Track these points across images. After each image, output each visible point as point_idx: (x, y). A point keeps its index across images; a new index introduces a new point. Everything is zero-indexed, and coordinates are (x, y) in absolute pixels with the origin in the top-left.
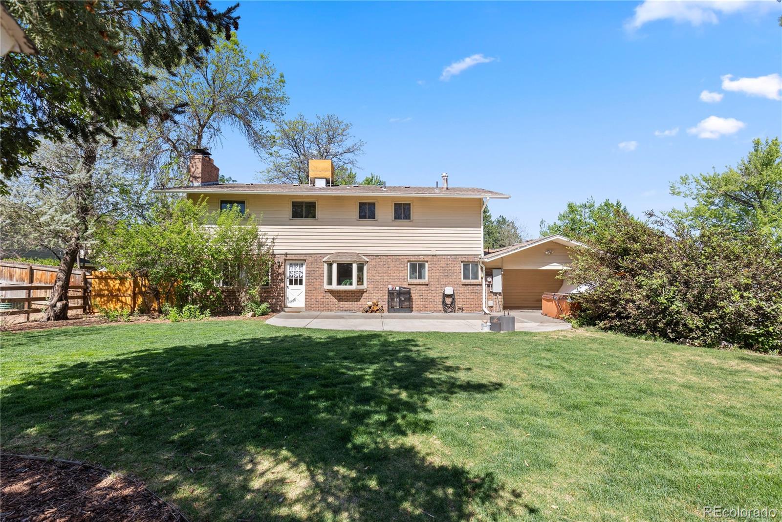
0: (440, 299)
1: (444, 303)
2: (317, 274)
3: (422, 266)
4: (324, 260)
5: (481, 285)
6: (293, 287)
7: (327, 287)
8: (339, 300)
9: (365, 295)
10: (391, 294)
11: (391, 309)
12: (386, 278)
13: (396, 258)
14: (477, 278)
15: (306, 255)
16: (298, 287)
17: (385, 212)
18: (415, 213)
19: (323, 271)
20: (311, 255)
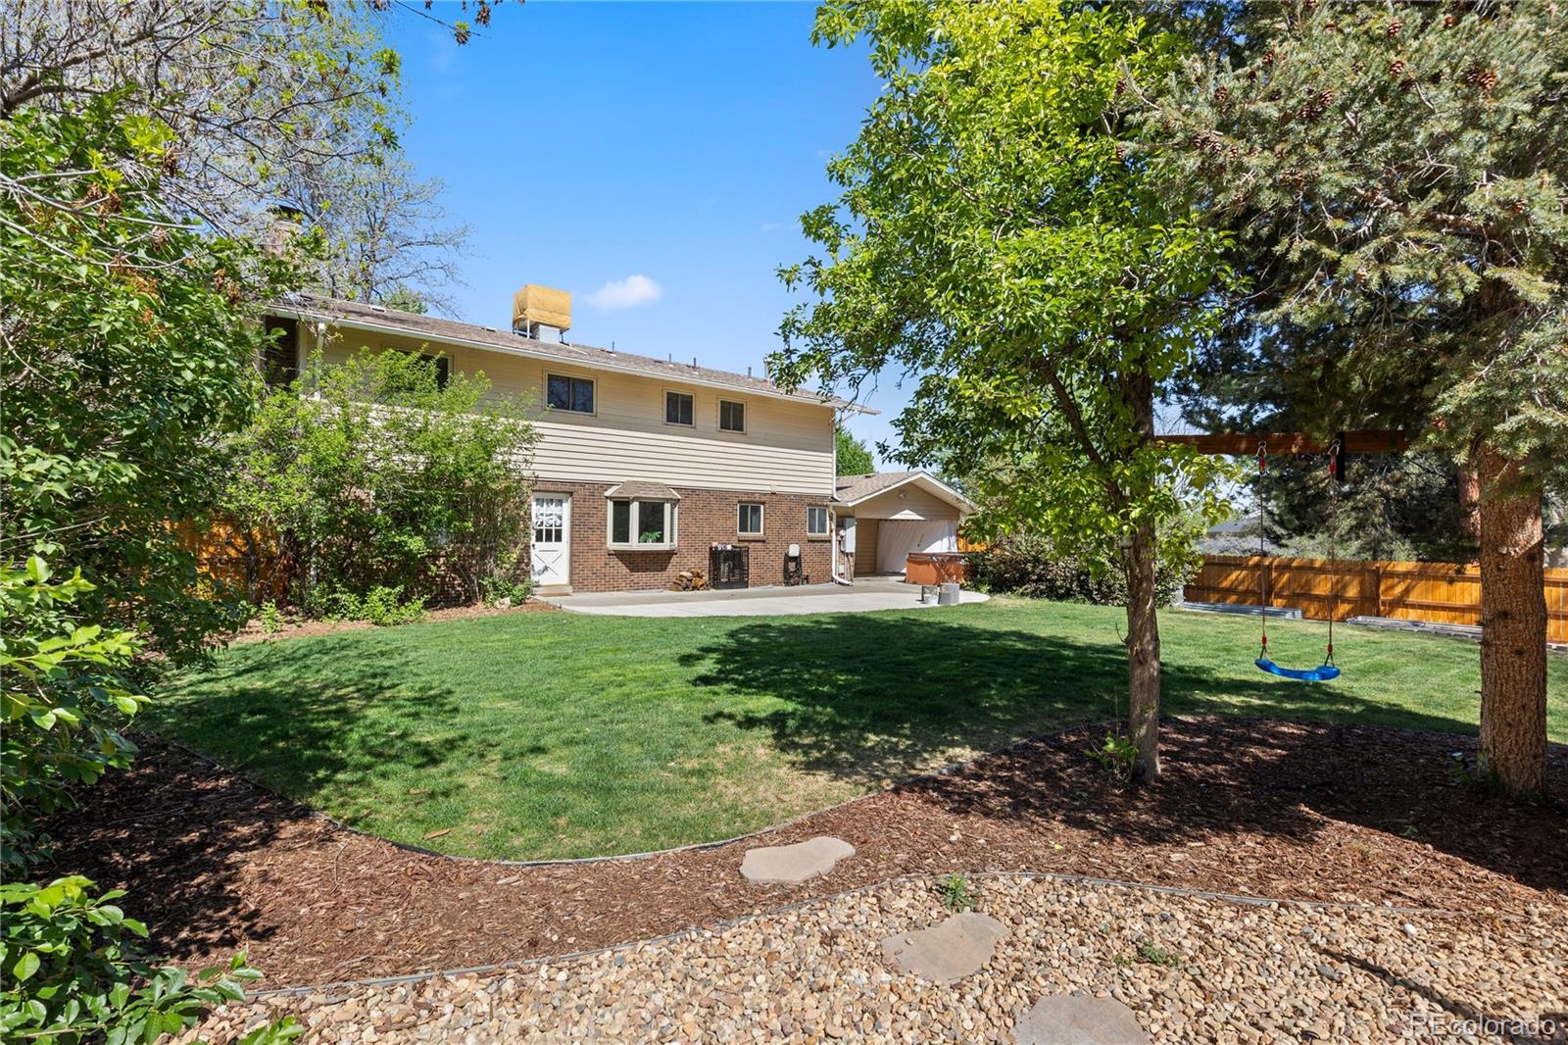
0: (780, 564)
1: (786, 570)
2: (594, 520)
3: (756, 510)
4: (607, 494)
5: (830, 541)
6: (544, 545)
7: (612, 545)
8: (632, 570)
9: (674, 559)
10: (714, 554)
11: (715, 583)
12: (706, 530)
13: (722, 495)
14: (824, 531)
15: (573, 484)
16: (553, 545)
17: (707, 414)
18: (750, 419)
19: (605, 515)
20: (583, 484)
